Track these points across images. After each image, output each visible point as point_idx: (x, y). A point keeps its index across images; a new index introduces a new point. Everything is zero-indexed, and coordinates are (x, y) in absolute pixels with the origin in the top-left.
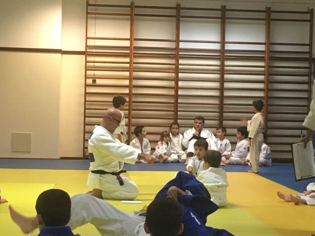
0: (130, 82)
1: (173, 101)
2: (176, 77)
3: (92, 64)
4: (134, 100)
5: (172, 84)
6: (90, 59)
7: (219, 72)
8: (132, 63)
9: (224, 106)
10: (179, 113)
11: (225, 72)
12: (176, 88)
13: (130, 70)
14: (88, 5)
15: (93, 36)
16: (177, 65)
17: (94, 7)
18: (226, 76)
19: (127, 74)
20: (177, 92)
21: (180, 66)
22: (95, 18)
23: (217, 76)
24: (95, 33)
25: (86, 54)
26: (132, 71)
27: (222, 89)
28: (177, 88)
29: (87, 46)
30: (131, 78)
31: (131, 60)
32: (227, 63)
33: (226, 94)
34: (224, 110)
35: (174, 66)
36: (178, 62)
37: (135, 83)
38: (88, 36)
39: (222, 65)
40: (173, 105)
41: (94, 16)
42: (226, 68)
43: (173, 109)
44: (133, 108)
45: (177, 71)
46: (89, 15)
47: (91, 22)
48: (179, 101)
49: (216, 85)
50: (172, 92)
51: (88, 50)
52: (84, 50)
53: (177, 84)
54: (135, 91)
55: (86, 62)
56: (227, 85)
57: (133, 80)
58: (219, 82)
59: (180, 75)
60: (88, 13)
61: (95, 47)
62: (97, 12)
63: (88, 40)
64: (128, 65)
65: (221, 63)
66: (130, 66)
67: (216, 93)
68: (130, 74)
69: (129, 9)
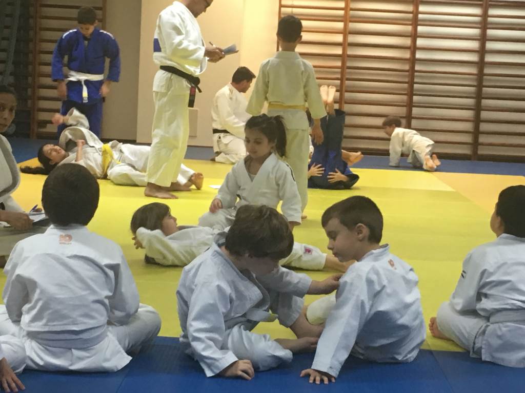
0: (345, 38)
1: (407, 67)
2: (413, 33)
3: (289, 10)
4: (349, 64)
5: (407, 42)
6: (285, 2)
7: (479, 26)
8: (349, 9)
9: (485, 77)
10: (416, 86)
11: (489, 26)
12: (412, 49)
13: (344, 19)
16: (416, 13)
18: (490, 32)
19: (340, 25)
20: (413, 54)
21: (420, 16)
23: (475, 32)
26: (348, 22)
27: (482, 51)
28: (414, 48)
30: (346, 32)
31: (347, 5)
32: (492, 12)
33: (489, 58)
34: (484, 84)
35: (411, 15)
36: (417, 8)
37: (352, 39)
39: (485, 15)
40: (407, 73)
42: (490, 19)
43: (407, 80)
44: (347, 77)
45: (415, 22)
48: (417, 68)
49: (474, 45)
50: (407, 55)
53: (414, 42)
54: (351, 51)
55: (281, 6)
56: (490, 45)
57: (349, 35)
58: (478, 41)
59: (420, 29)
64: (342, 13)
65: (483, 12)
66: (346, 13)
67: (474, 58)
68: (345, 25)
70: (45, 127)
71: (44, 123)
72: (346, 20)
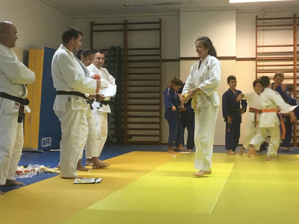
0: (295, 81)
3: (261, 68)
4: (298, 96)
6: (259, 63)
8: (296, 65)
14: (257, 19)
15: (262, 44)
17: (262, 21)
19: (292, 74)
22: (264, 30)
24: (264, 42)
25: (256, 59)
26: (296, 72)
29: (257, 53)
30: (295, 78)
31: (295, 63)
38: (258, 45)
41: (262, 28)
46: (258, 28)
47: (260, 34)
51: (258, 57)
52: (255, 57)
55: (257, 66)
57: (297, 80)
60: (257, 26)
61: (264, 53)
62: (264, 25)
63: (258, 48)
64: (292, 67)
66: (294, 68)
68: (294, 74)
69: (292, 20)
70: (131, 138)
71: (131, 136)
72: (295, 72)
